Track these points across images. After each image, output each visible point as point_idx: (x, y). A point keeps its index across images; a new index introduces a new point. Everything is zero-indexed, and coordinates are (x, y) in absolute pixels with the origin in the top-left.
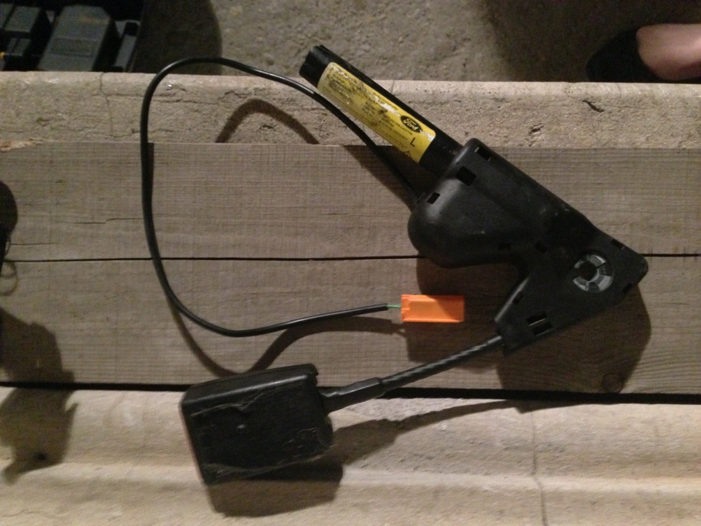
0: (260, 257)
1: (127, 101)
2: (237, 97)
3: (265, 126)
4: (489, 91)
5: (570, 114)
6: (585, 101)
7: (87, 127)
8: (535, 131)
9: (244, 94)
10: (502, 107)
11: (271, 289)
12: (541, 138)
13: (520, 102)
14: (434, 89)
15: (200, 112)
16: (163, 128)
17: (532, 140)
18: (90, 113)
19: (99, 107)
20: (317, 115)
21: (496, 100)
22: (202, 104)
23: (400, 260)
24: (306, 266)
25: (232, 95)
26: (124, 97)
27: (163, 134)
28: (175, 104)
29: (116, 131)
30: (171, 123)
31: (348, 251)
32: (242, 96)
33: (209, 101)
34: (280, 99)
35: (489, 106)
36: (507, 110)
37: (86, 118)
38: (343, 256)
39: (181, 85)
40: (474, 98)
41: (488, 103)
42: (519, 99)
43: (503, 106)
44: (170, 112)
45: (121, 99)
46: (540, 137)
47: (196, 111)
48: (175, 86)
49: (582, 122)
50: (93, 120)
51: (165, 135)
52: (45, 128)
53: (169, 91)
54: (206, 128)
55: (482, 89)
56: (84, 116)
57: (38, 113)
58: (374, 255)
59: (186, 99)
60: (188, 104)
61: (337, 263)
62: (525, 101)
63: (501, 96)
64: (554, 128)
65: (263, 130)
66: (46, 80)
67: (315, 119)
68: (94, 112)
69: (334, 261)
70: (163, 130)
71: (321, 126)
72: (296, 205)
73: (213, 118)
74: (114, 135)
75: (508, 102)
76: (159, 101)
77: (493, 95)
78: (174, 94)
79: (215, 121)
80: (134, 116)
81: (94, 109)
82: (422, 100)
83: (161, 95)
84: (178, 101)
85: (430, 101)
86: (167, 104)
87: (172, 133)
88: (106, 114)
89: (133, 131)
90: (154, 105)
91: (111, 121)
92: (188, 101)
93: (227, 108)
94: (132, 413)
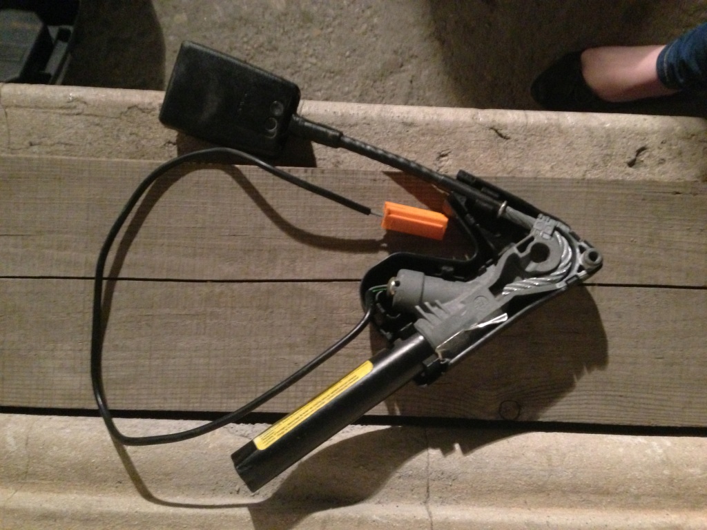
0: (156, 277)
1: (25, 113)
2: (139, 112)
3: (169, 142)
4: (397, 115)
5: (477, 141)
6: (492, 128)
8: (443, 156)
9: (148, 109)
10: (410, 132)
11: (167, 311)
13: (429, 127)
14: (343, 111)
15: (101, 126)
16: (63, 141)
17: (440, 165)
21: (405, 124)
22: (104, 118)
23: (299, 283)
24: (205, 289)
25: (135, 109)
26: (23, 109)
27: (62, 147)
28: (75, 117)
29: (13, 143)
30: (70, 137)
31: (247, 274)
32: (147, 111)
33: (112, 116)
35: (398, 130)
36: (415, 135)
38: (242, 278)
39: (82, 98)
40: (383, 122)
41: (397, 126)
42: (427, 124)
43: (412, 130)
44: (69, 125)
45: (20, 111)
46: (448, 163)
47: (98, 125)
48: (75, 99)
49: (488, 149)
51: (64, 149)
53: (69, 104)
54: (108, 143)
55: (392, 112)
58: (274, 278)
59: (87, 113)
60: (88, 118)
61: (236, 285)
62: (433, 126)
63: (409, 120)
64: (462, 154)
65: (167, 146)
69: (233, 284)
70: (62, 143)
72: (195, 226)
73: (115, 133)
74: (11, 147)
75: (417, 126)
76: (59, 114)
77: (402, 120)
78: (75, 107)
79: (118, 136)
80: (32, 129)
82: (330, 122)
83: (61, 108)
84: (78, 114)
85: (340, 122)
86: (67, 117)
87: (72, 147)
88: (4, 126)
89: (31, 144)
90: (53, 117)
91: (9, 132)
92: (89, 115)
93: (131, 122)
94: (15, 438)
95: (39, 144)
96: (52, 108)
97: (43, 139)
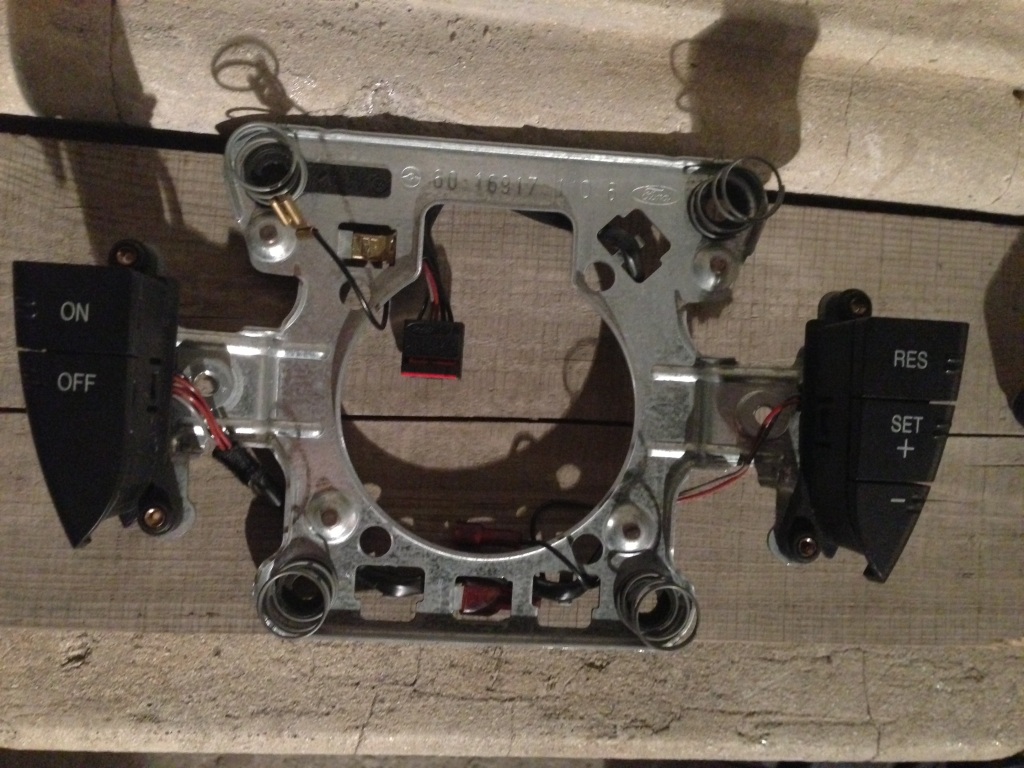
1: (838, 713)
2: (650, 722)
4: (170, 736)
5: (7, 689)
7: (906, 666)
8: (78, 658)
9: (637, 727)
10: (144, 704)
12: (68, 643)
14: (278, 740)
15: (714, 694)
16: (777, 666)
17: (84, 640)
18: (898, 691)
19: (885, 703)
20: (505, 688)
21: (154, 719)
22: (709, 709)
23: (367, 413)
25: (656, 727)
26: (842, 720)
27: (778, 655)
28: (757, 709)
29: (856, 661)
30: (765, 673)
31: (465, 434)
32: (638, 724)
33: (697, 713)
34: (572, 717)
35: (169, 708)
36: (134, 699)
37: (906, 684)
38: (474, 425)
39: (744, 743)
40: (199, 721)
41: (171, 714)
42: (108, 720)
43: (141, 708)
44: (766, 694)
45: (847, 716)
46: (68, 645)
47: (720, 696)
48: (757, 740)
50: (894, 679)
51: (774, 651)
52: (971, 665)
53: (766, 731)
54: (704, 664)
55: (181, 741)
56: (910, 686)
57: (982, 691)
58: (414, 424)
59: (738, 717)
60: (735, 708)
61: (486, 412)
62: (97, 716)
63: (146, 727)
64: (39, 663)
65: (603, 660)
66: (966, 747)
67: (508, 681)
68: (892, 694)
69: (490, 415)
70: (779, 661)
71: (498, 667)
73: (691, 683)
74: (860, 654)
75: (130, 715)
76: (783, 714)
77: (160, 728)
78: (757, 727)
79: (688, 677)
80: (827, 686)
81: (892, 699)
82: (303, 718)
83: (780, 724)
84: (751, 714)
85: (287, 717)
86: (770, 709)
87: (763, 656)
88: (873, 689)
89: (828, 659)
90: (792, 708)
91: (865, 678)
92: (734, 713)
93: (664, 702)
94: (867, 156)
95: (815, 660)
96: (795, 724)
97: (809, 668)
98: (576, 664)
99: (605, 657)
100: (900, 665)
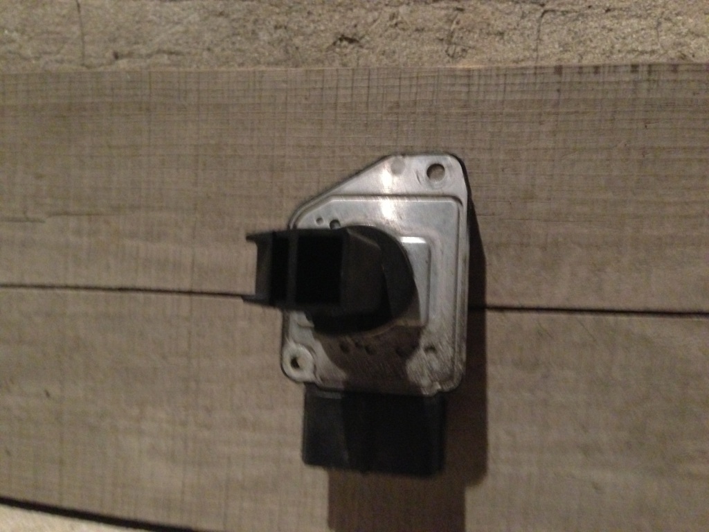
3: (343, 38)
7: (45, 53)
15: (227, 16)
16: (165, 47)
18: (51, 28)
19: (64, 16)
20: (443, 12)
27: (165, 59)
29: (90, 56)
30: (177, 40)
37: (45, 36)
44: (176, 18)
47: (221, 14)
50: (55, 39)
51: (168, 62)
54: (237, 46)
56: (42, 34)
65: (340, 47)
67: (440, 19)
68: (58, 25)
70: (164, 52)
71: (451, 34)
73: (250, 26)
74: (87, 63)
79: (254, 32)
80: (118, 29)
81: (57, 20)
87: (180, 57)
88: (75, 28)
89: (117, 56)
91: (82, 39)
93: (277, 6)
95: (130, 55)
97: (135, 47)
98: (368, 42)
99: (338, 50)
100: (50, 53)
